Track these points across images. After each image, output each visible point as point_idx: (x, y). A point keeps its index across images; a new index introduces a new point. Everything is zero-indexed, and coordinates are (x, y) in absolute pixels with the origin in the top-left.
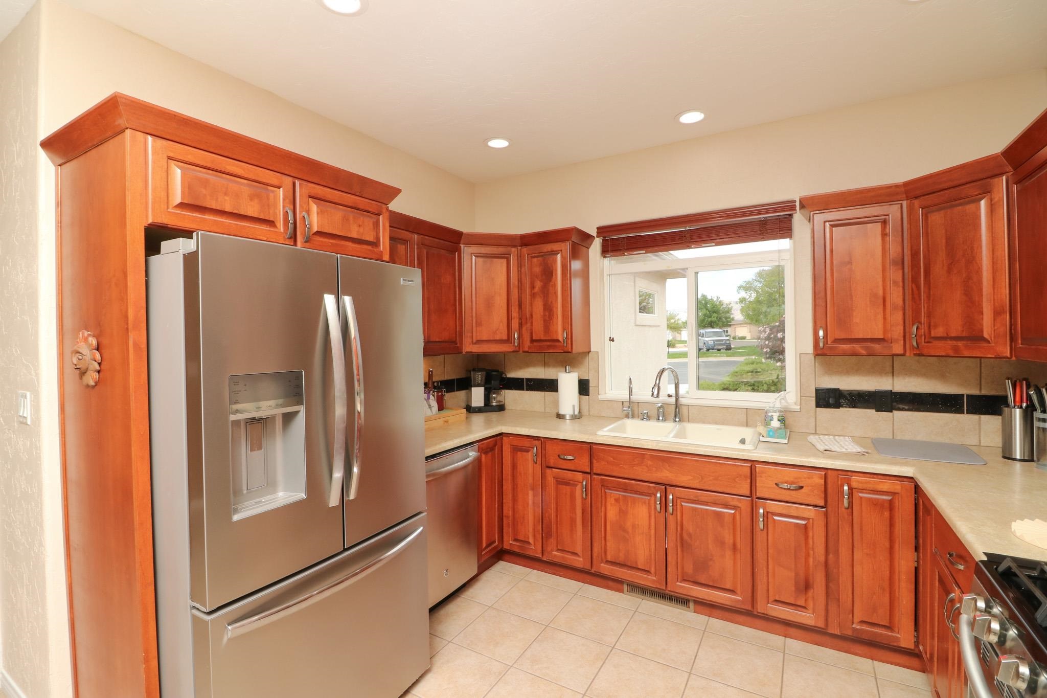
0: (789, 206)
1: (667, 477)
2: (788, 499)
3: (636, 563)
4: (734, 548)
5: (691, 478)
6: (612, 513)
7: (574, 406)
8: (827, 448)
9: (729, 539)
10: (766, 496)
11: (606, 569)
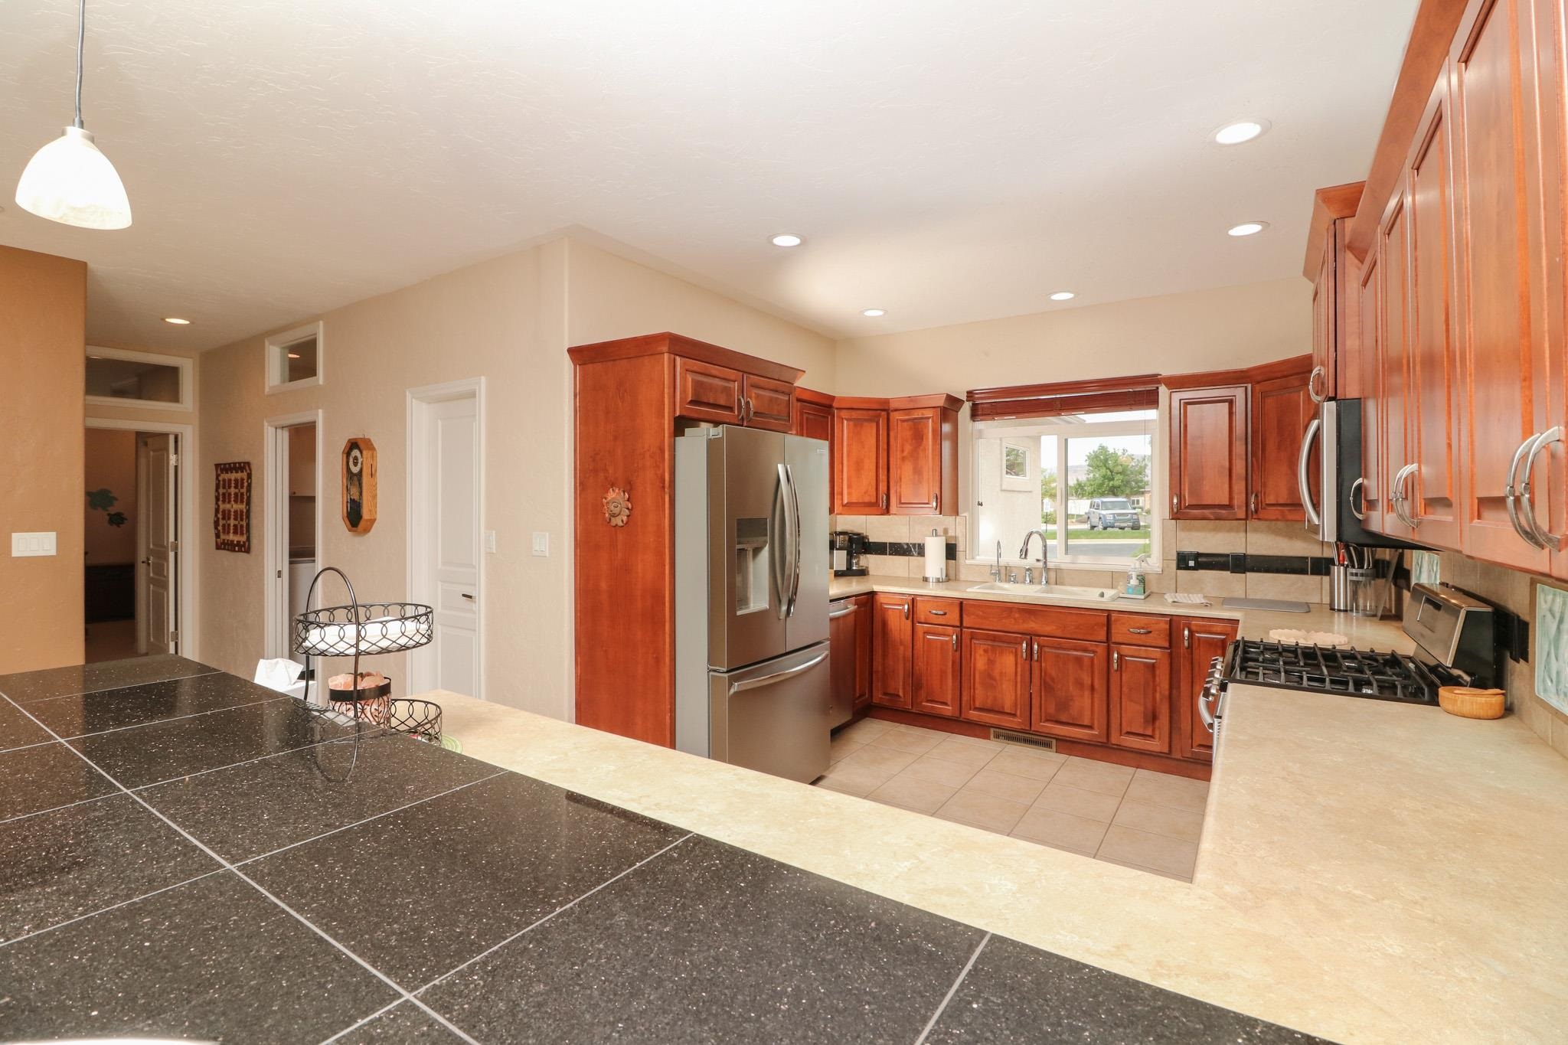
0: (1154, 379)
1: (1032, 628)
2: (1141, 643)
3: (1003, 707)
4: (1092, 688)
5: (1054, 627)
6: (980, 662)
7: (941, 569)
8: (1176, 600)
9: (1087, 681)
10: (1121, 641)
11: (974, 715)
